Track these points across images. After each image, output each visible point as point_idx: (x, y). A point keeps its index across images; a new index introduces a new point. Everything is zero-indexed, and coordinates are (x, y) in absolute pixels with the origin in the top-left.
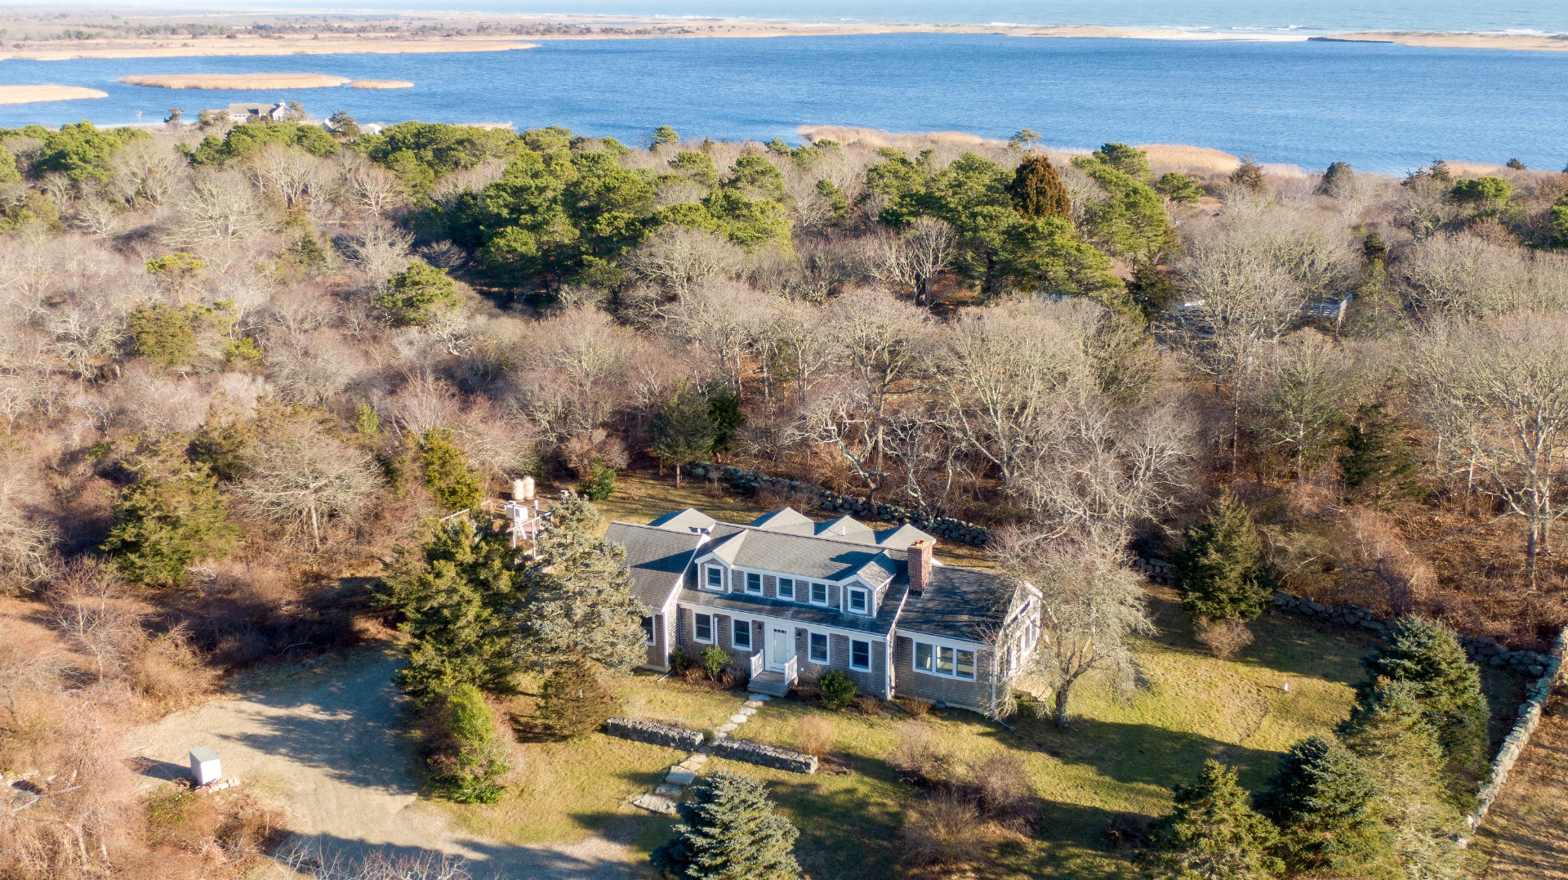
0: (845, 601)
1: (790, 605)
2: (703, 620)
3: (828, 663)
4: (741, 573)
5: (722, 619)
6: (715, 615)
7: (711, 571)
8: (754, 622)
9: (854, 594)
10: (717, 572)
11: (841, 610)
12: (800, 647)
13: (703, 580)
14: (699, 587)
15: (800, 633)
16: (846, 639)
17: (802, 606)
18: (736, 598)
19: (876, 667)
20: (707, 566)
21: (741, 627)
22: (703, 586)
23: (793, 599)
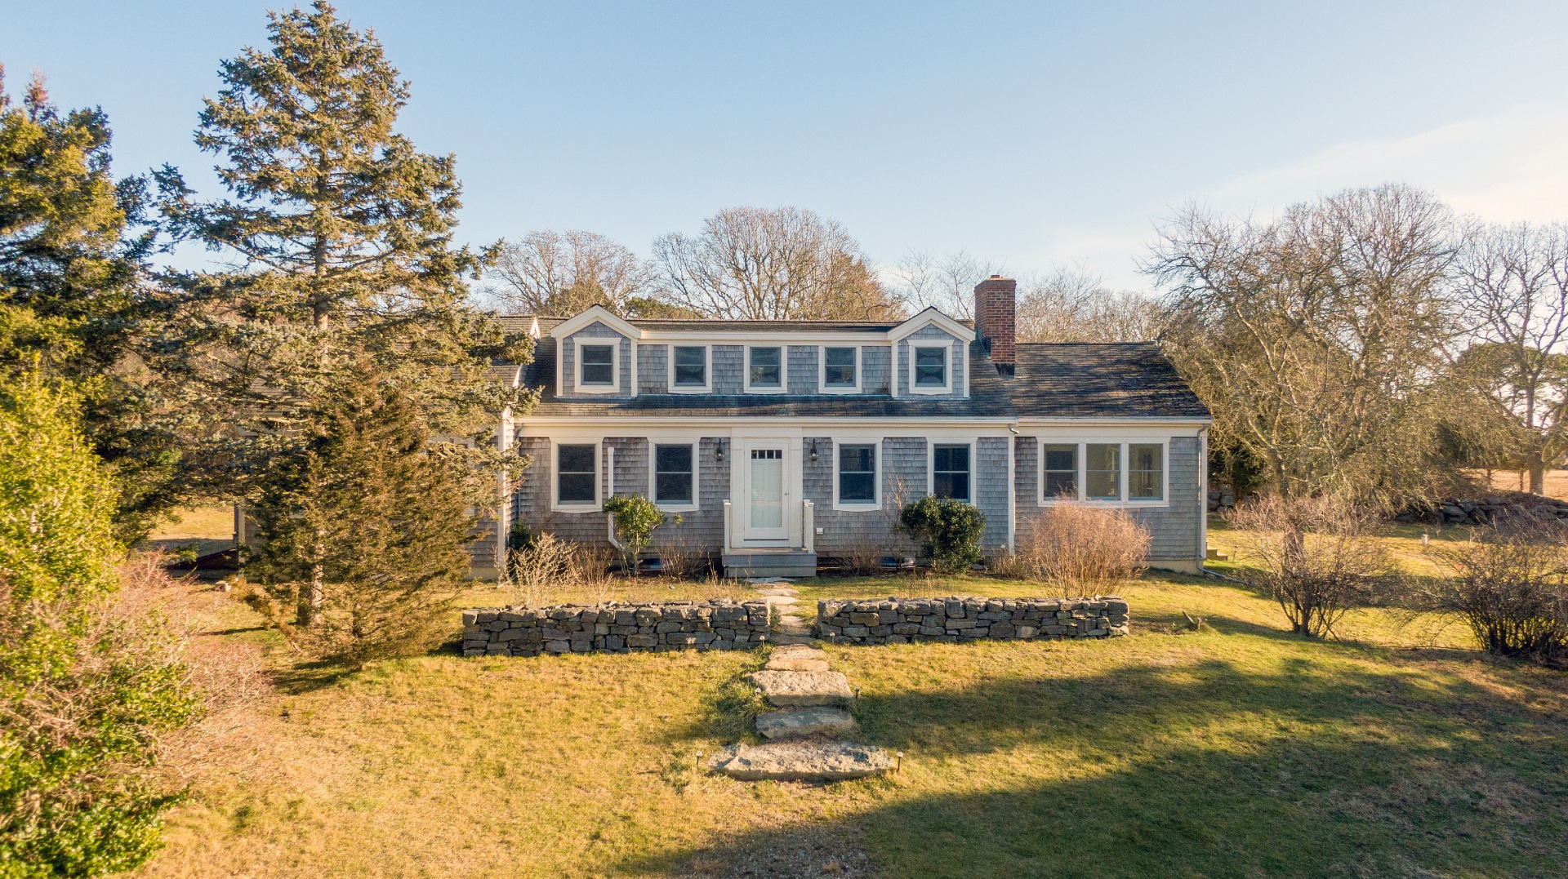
0: (903, 372)
1: (781, 400)
2: (576, 459)
3: (877, 506)
4: (658, 350)
5: (624, 447)
6: (609, 441)
7: (589, 353)
8: (705, 441)
9: (921, 354)
10: (605, 353)
11: (895, 394)
12: (814, 482)
13: (569, 374)
14: (559, 393)
15: (814, 449)
16: (921, 444)
17: (806, 400)
18: (651, 403)
19: (984, 495)
20: (579, 342)
21: (674, 458)
22: (569, 387)
23: (782, 389)
